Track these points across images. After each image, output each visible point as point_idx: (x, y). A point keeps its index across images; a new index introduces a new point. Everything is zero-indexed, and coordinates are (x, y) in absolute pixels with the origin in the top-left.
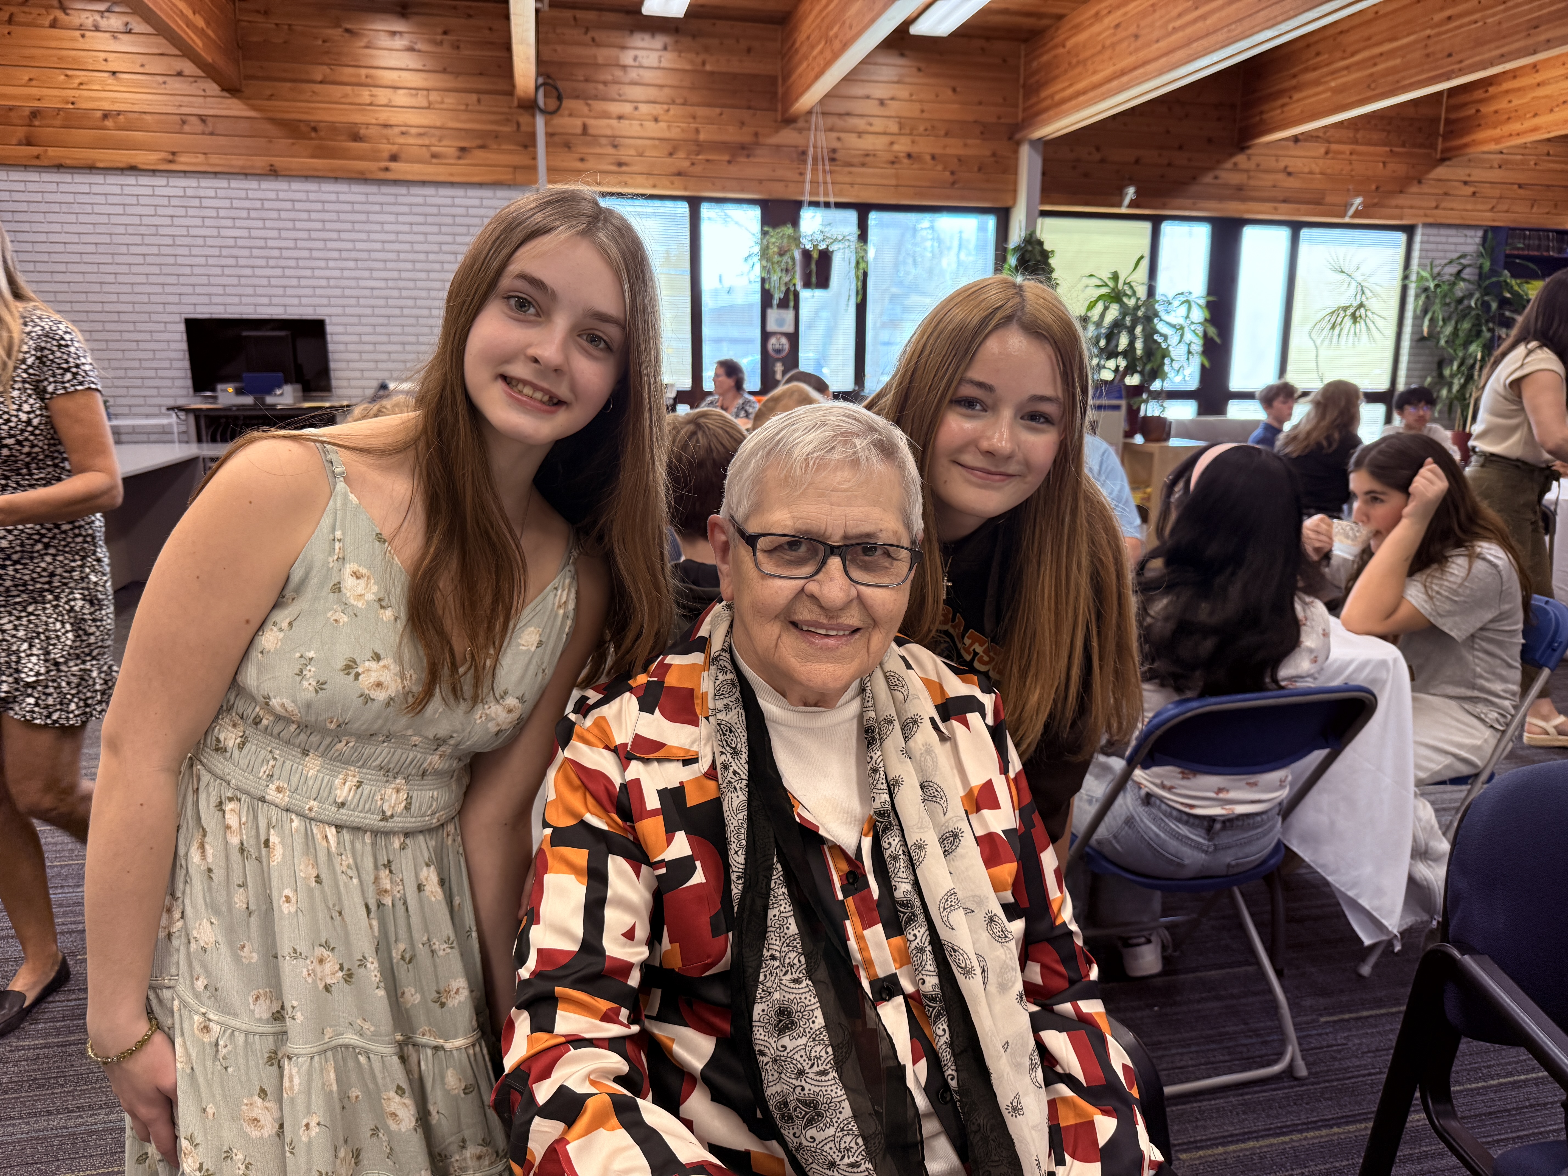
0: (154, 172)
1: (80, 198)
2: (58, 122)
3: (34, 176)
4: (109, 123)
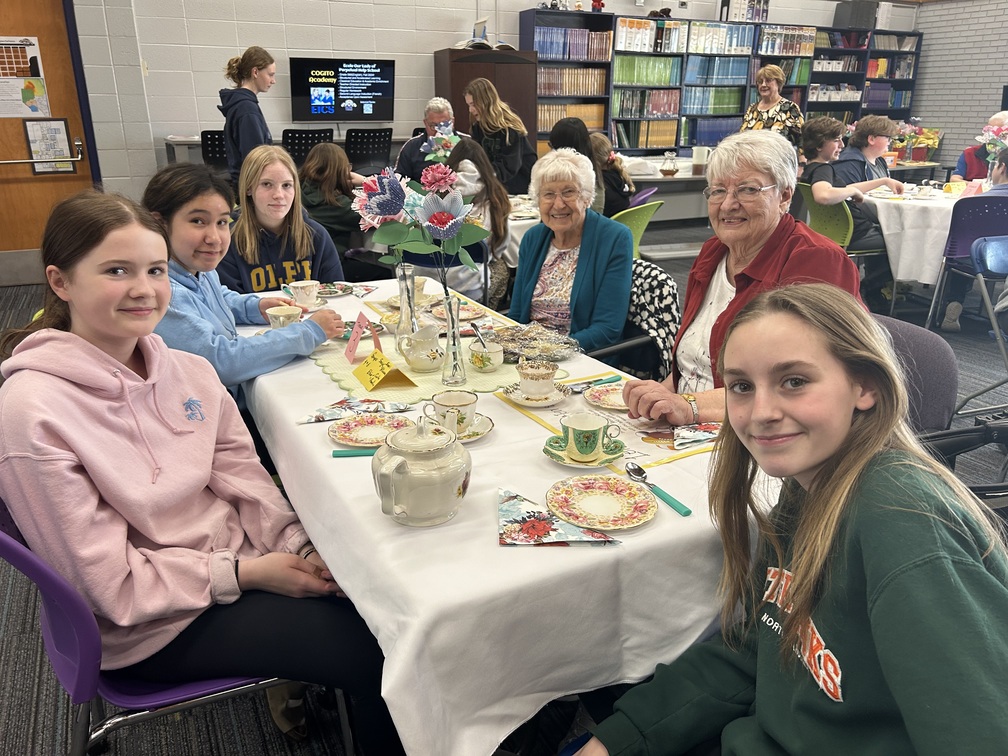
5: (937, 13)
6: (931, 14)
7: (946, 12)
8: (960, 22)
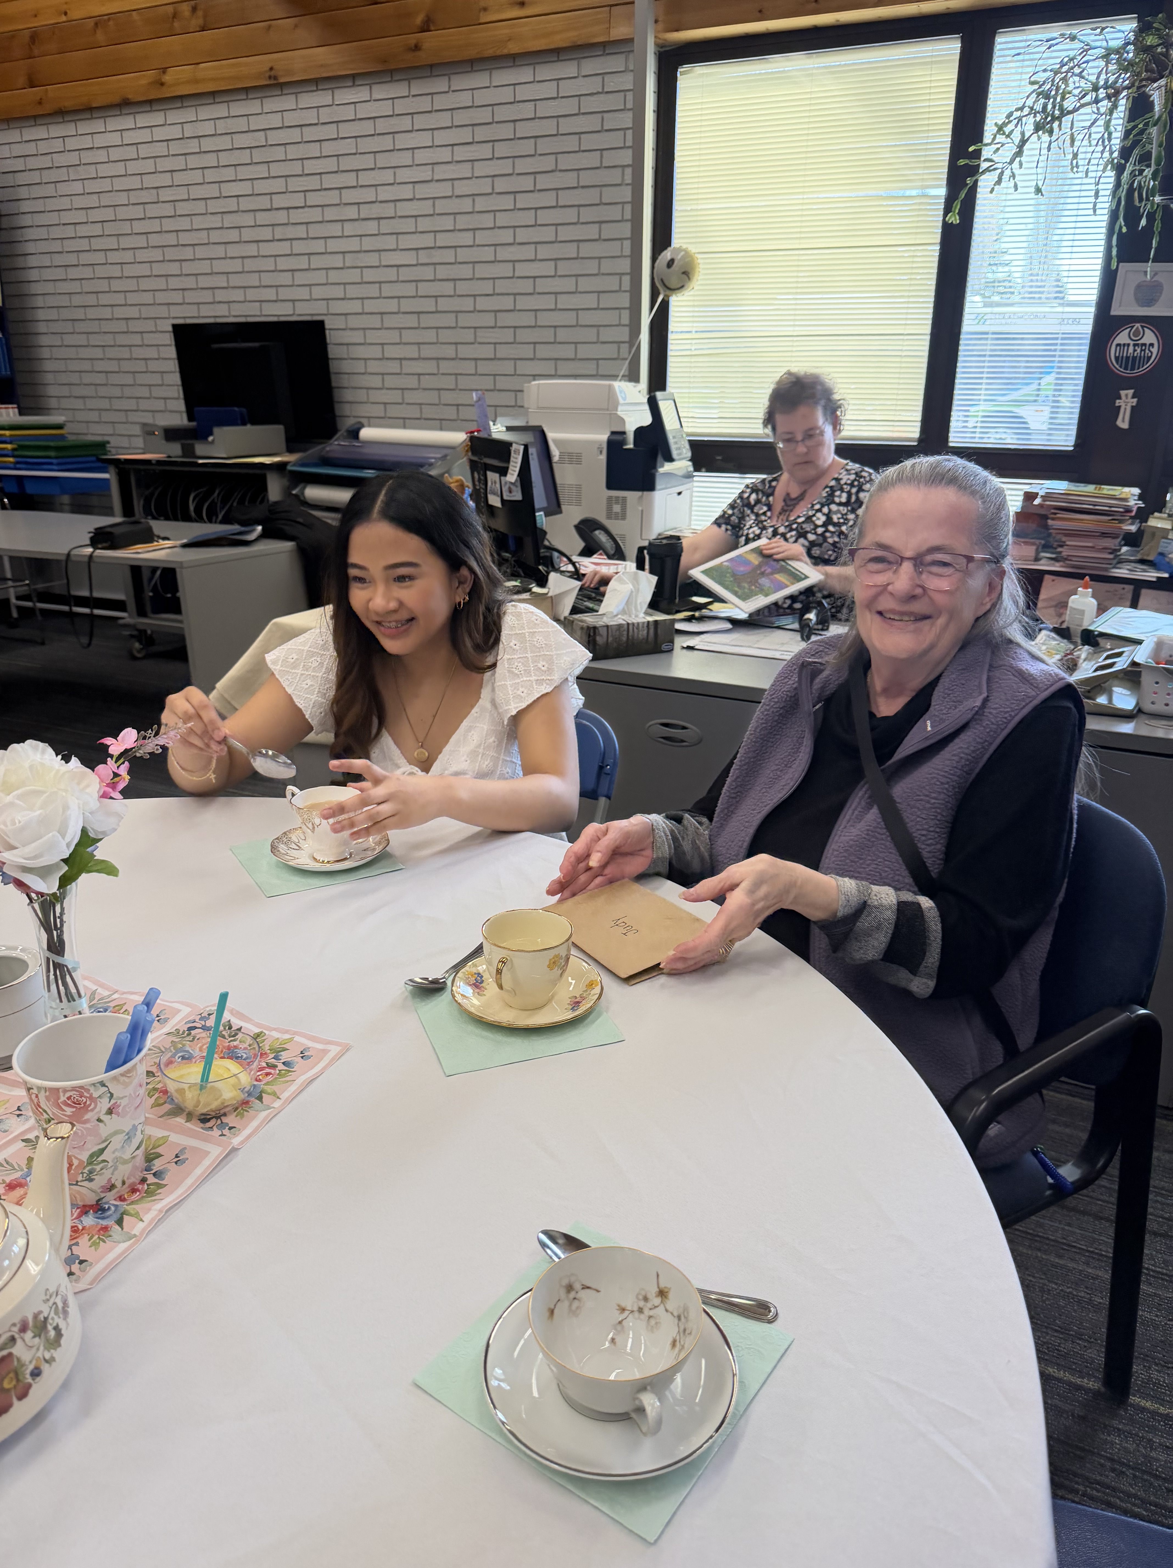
0: (150, 103)
1: (86, 157)
2: (54, 46)
3: (39, 132)
5: (17, 150)
8: (64, 174)
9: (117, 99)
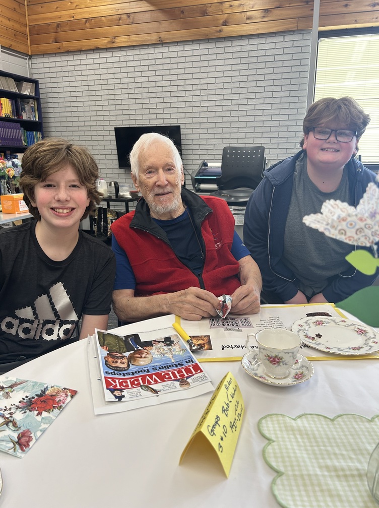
0: (107, 49)
1: (77, 68)
2: (67, 28)
3: (58, 59)
4: (88, 25)
5: (46, 65)
6: (41, 66)
7: (53, 65)
8: (67, 74)
9: (93, 47)
